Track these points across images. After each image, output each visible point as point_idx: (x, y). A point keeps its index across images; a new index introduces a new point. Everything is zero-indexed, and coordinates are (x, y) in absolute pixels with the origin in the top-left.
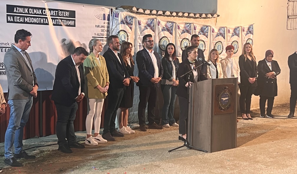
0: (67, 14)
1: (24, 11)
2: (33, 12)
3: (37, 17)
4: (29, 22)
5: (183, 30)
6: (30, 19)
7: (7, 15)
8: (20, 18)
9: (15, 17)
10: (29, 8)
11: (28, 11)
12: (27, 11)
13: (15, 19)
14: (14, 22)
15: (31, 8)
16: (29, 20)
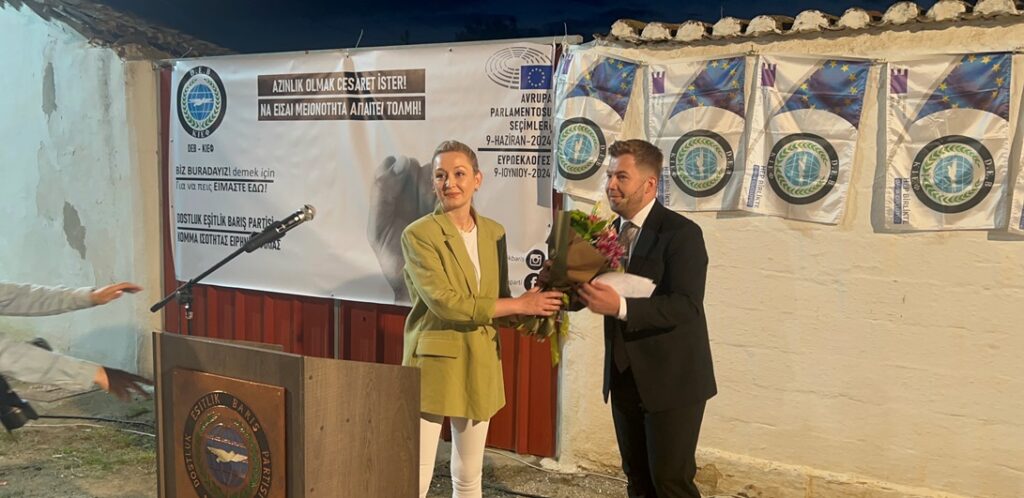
0: (401, 81)
1: (294, 88)
2: (315, 87)
3: (322, 100)
4: (305, 114)
5: (932, 97)
6: (306, 107)
7: (261, 102)
8: (285, 107)
9: (276, 105)
10: (304, 77)
11: (304, 85)
12: (300, 85)
13: (275, 110)
14: (272, 118)
15: (310, 76)
16: (305, 109)
